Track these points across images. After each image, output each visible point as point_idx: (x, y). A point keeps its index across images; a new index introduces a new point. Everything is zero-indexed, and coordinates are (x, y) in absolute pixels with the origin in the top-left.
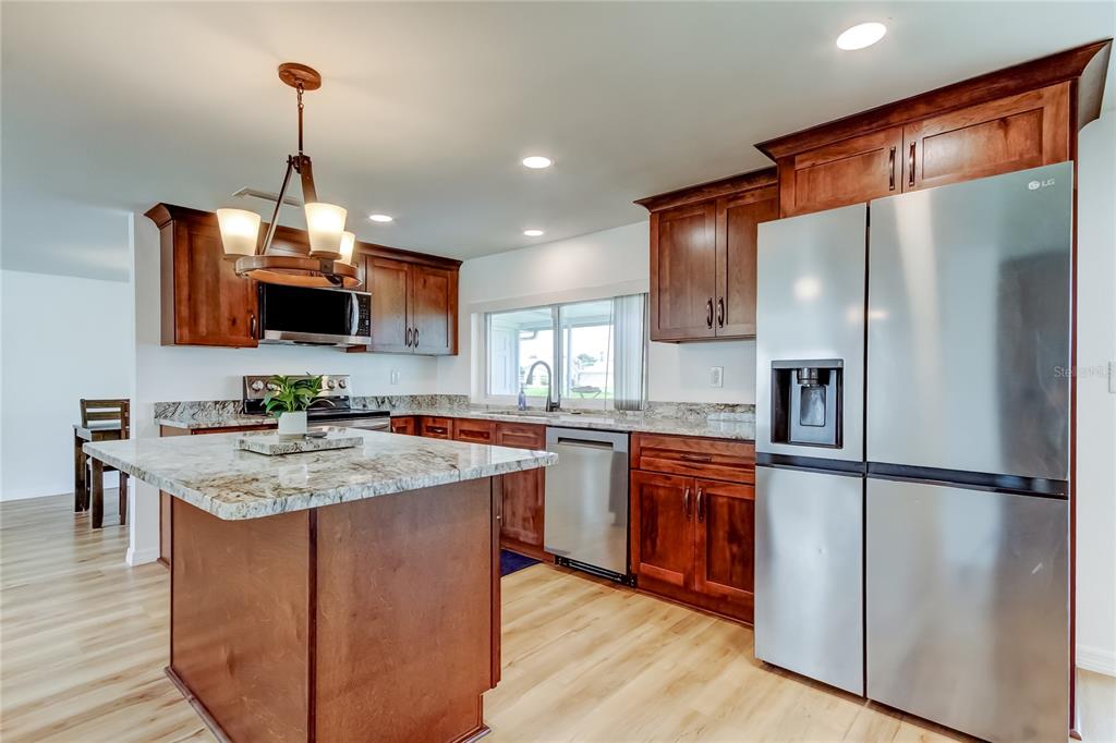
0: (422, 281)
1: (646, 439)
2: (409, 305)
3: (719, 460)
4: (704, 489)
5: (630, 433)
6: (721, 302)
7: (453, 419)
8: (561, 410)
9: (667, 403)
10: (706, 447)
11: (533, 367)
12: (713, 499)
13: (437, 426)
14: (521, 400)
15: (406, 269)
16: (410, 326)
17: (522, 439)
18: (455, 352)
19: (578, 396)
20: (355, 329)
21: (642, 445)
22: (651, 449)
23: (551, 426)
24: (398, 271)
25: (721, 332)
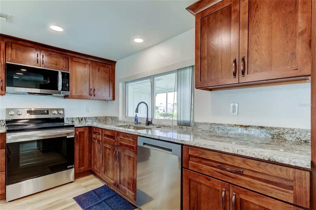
0: (98, 69)
1: (192, 150)
2: (91, 79)
3: (250, 174)
4: (237, 194)
5: (182, 145)
6: (243, 59)
7: (102, 129)
8: (153, 125)
9: (205, 123)
10: (238, 162)
11: (139, 104)
12: (245, 204)
13: (97, 131)
14: (136, 119)
15: (89, 63)
16: (91, 87)
17: (127, 141)
18: (114, 99)
19: (162, 118)
20: (60, 88)
21: (190, 153)
22: (196, 157)
23: (141, 136)
24: (85, 64)
25: (243, 80)
